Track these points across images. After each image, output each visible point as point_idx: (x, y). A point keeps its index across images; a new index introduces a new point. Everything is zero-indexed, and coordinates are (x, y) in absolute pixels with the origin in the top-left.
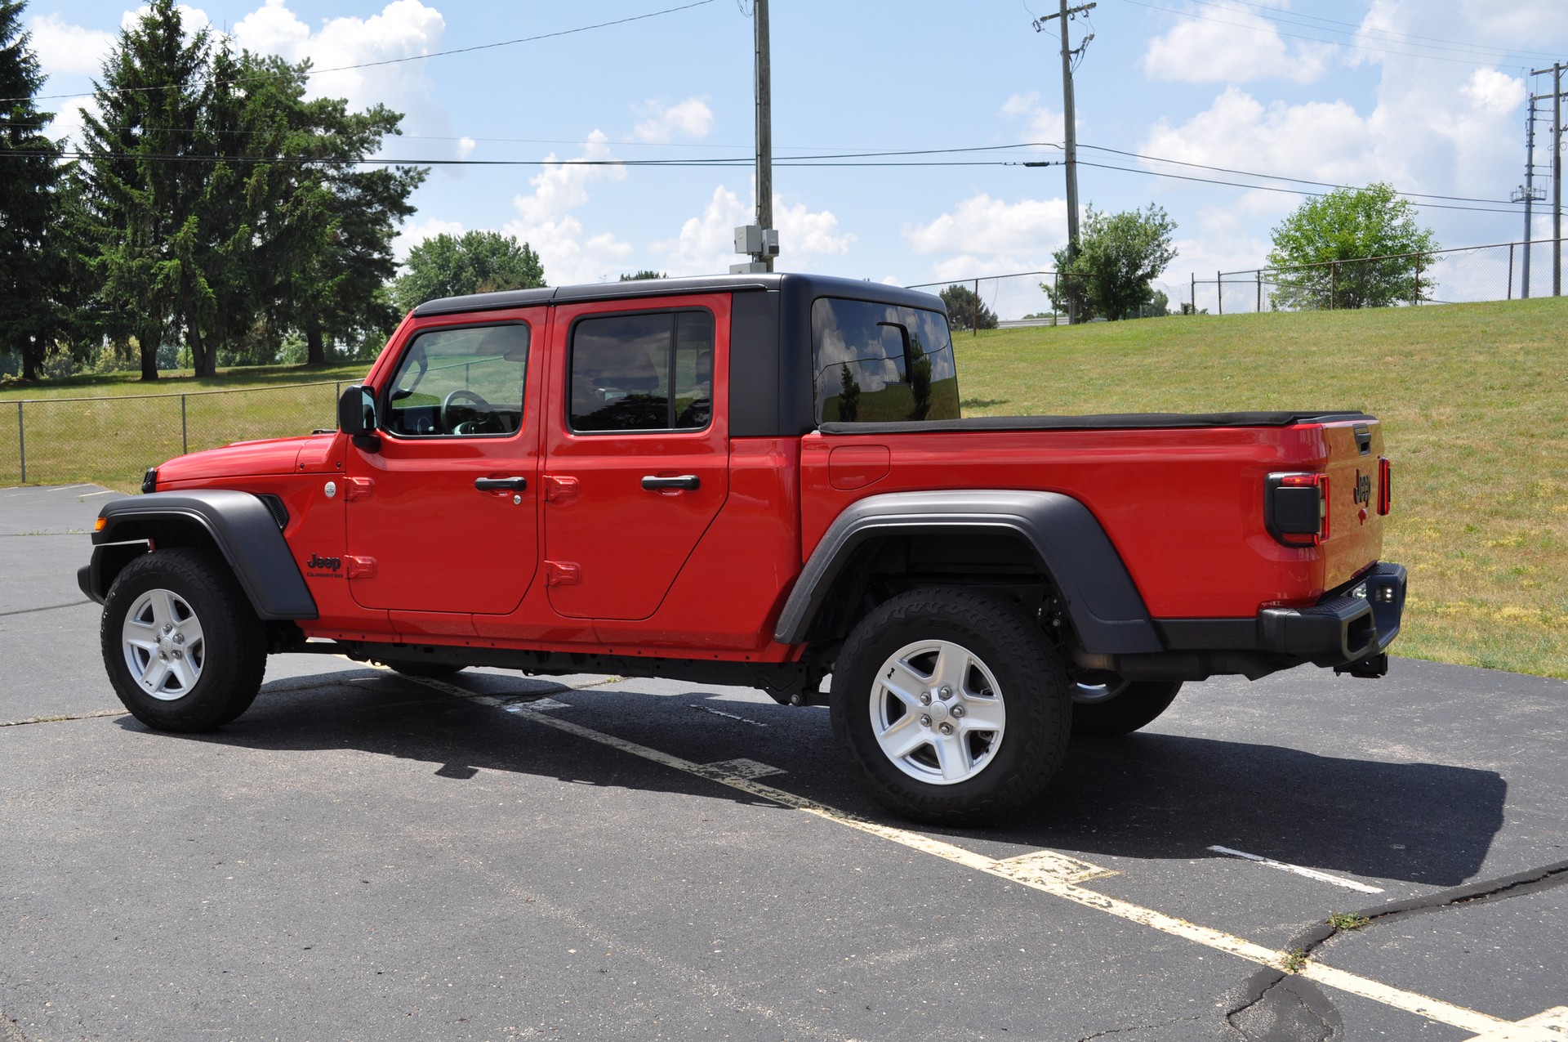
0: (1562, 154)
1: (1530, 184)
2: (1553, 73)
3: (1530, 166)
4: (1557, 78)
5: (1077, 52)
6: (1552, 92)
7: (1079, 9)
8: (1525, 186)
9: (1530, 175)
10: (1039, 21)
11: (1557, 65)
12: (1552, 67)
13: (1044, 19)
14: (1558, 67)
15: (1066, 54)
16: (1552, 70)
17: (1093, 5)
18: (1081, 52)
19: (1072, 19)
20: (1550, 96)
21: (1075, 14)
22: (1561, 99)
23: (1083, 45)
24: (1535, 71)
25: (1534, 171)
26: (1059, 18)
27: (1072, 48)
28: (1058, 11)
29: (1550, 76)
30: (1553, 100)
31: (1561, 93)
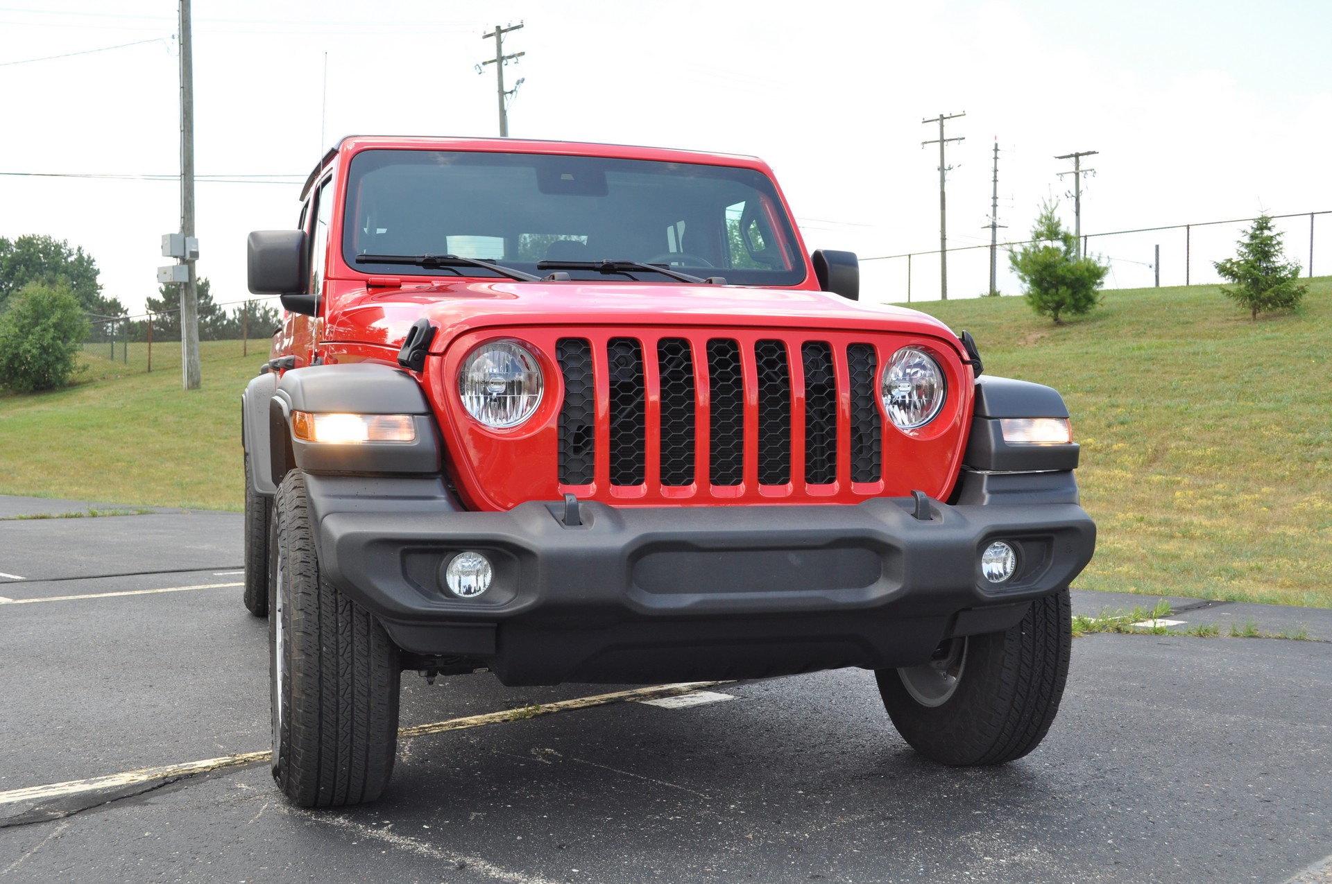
0: (946, 190)
1: (995, 214)
2: (939, 122)
3: (995, 198)
4: (942, 126)
5: (511, 92)
6: (939, 139)
7: (510, 57)
8: (991, 214)
9: (995, 206)
10: (481, 65)
11: (942, 116)
12: (938, 117)
13: (484, 63)
14: (942, 118)
15: (502, 93)
16: (938, 120)
17: (523, 54)
18: (514, 93)
19: (506, 65)
20: (937, 141)
21: (508, 60)
22: (945, 143)
23: (516, 87)
24: (925, 120)
26: (496, 64)
27: (506, 89)
28: (495, 57)
29: (937, 125)
30: (939, 144)
31: (945, 139)
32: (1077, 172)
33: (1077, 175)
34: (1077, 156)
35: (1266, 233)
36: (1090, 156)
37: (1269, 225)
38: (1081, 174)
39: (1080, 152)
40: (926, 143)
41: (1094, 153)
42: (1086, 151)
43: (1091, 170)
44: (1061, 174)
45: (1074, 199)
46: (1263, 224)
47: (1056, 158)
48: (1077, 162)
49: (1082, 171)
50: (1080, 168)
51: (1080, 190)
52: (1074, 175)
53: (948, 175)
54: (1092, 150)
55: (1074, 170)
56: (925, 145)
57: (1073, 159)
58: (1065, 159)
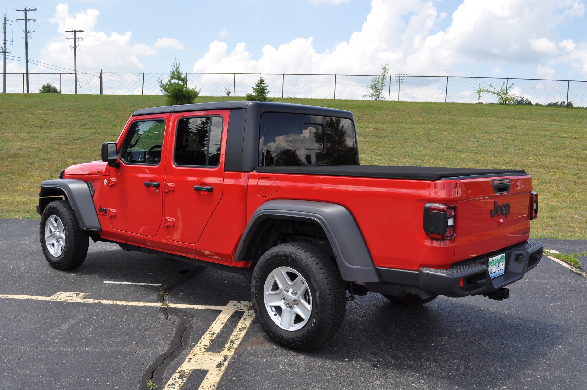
0: (28, 41)
1: (5, 47)
3: (5, 40)
4: (26, 14)
6: (24, 18)
8: (3, 47)
9: (5, 44)
11: (25, 9)
12: (24, 9)
14: (26, 10)
16: (24, 10)
20: (24, 20)
22: (27, 21)
24: (18, 10)
25: (7, 42)
29: (23, 13)
30: (24, 21)
31: (27, 19)
32: (75, 38)
33: (75, 39)
34: (75, 31)
35: (263, 85)
36: (80, 32)
37: (264, 82)
38: (76, 39)
39: (76, 30)
40: (18, 20)
41: (82, 31)
42: (79, 30)
43: (81, 38)
44: (68, 38)
45: (74, 49)
46: (261, 82)
47: (66, 31)
48: (75, 34)
49: (77, 38)
50: (76, 37)
51: (76, 46)
52: (74, 39)
53: (29, 35)
54: (81, 30)
55: (74, 37)
56: (18, 21)
57: (73, 33)
58: (70, 32)
